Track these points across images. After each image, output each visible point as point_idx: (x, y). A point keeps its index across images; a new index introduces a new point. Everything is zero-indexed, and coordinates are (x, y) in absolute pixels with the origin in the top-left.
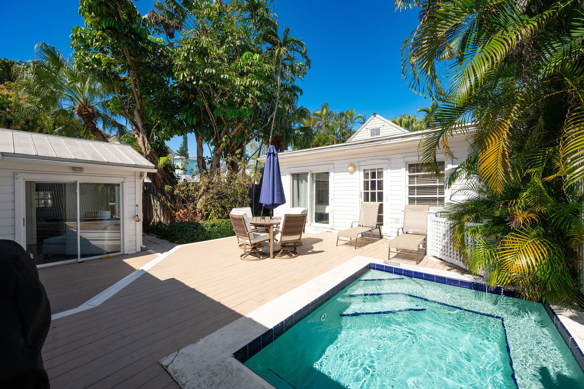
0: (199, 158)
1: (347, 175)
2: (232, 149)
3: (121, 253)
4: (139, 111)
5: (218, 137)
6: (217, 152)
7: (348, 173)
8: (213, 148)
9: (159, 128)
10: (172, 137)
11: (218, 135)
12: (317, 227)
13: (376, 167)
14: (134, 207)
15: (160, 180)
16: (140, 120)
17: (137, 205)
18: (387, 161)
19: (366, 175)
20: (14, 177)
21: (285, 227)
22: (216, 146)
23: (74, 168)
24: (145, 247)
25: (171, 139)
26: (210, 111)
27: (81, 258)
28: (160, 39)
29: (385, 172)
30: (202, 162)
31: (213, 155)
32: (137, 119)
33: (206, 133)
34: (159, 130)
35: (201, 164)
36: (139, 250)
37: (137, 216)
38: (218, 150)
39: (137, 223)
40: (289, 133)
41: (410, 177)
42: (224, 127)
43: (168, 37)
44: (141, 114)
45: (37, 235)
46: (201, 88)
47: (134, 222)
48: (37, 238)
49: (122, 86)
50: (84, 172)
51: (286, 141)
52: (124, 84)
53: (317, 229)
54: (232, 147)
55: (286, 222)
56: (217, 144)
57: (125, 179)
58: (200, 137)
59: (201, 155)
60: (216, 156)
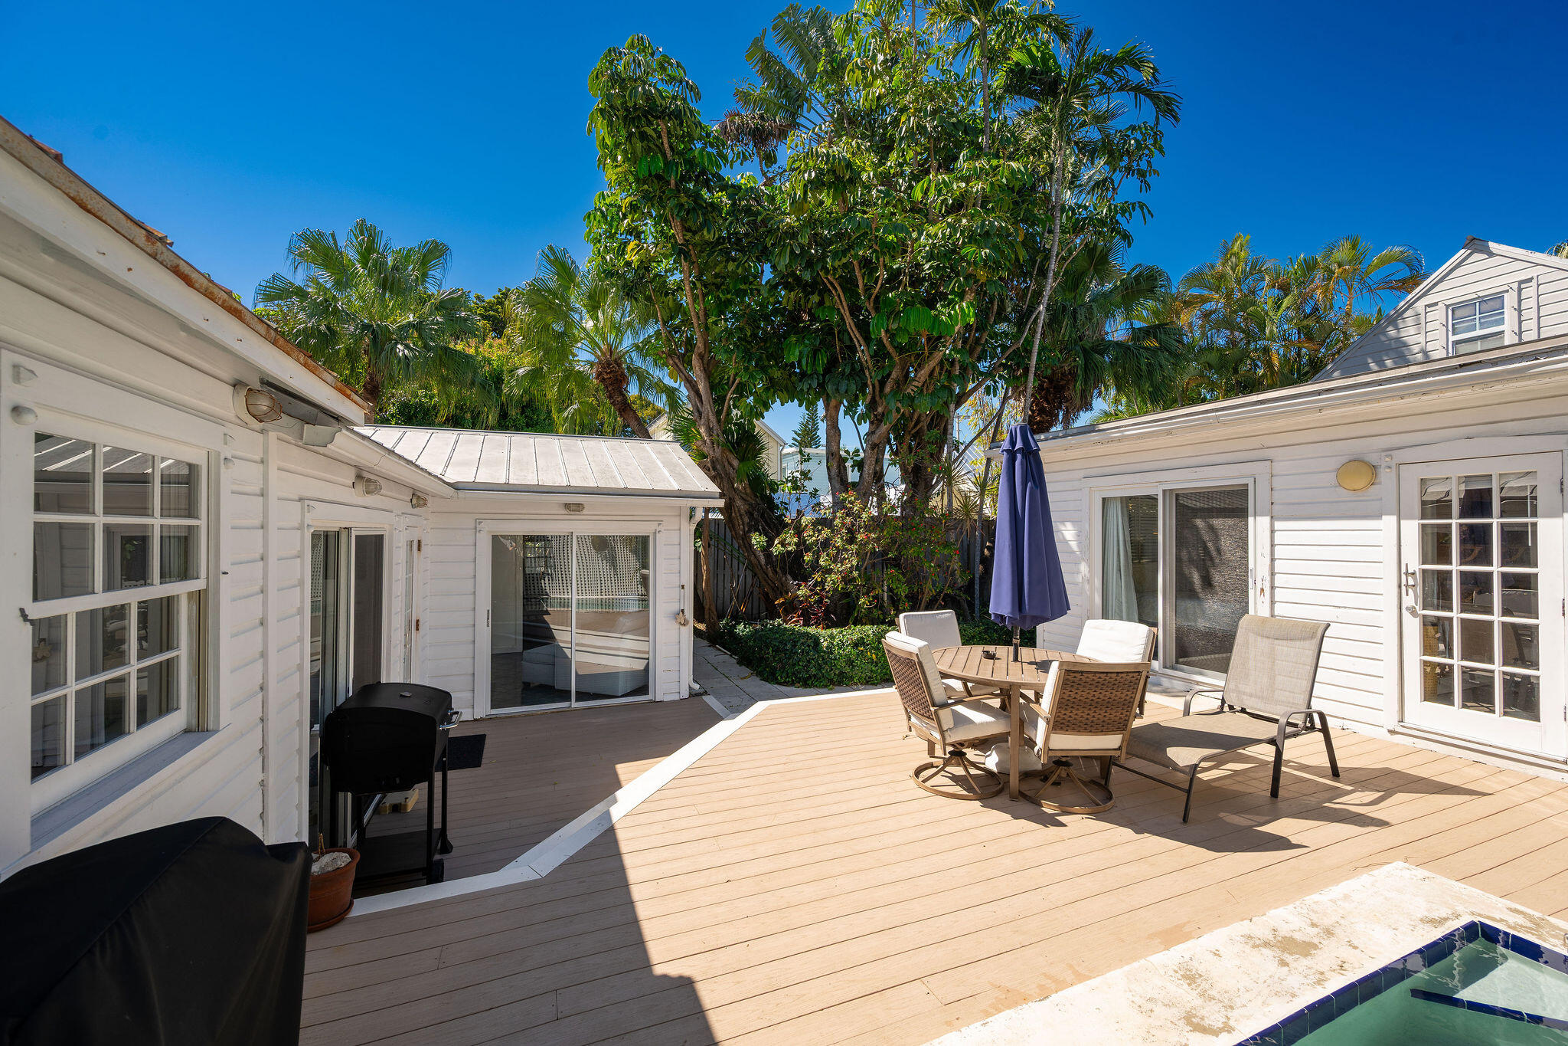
0: (830, 457)
2: (915, 426)
3: (649, 697)
4: (701, 357)
5: (877, 399)
6: (875, 438)
8: (865, 428)
9: (742, 390)
10: (767, 410)
11: (877, 393)
14: (677, 590)
15: (741, 515)
16: (702, 375)
17: (683, 586)
18: (1559, 441)
20: (476, 528)
21: (1062, 703)
22: (872, 423)
23: (567, 506)
24: (696, 687)
25: (765, 414)
26: (856, 332)
27: (577, 700)
28: (745, 175)
30: (839, 467)
31: (864, 445)
32: (697, 374)
33: (846, 392)
34: (742, 396)
35: (834, 471)
36: (685, 694)
37: (683, 611)
38: (878, 433)
39: (682, 628)
40: (1097, 356)
42: (892, 366)
43: (763, 165)
44: (705, 362)
45: (524, 635)
46: (834, 274)
47: (677, 626)
48: (524, 640)
49: (671, 304)
50: (584, 512)
51: (1086, 381)
52: (674, 300)
54: (914, 420)
55: (1063, 688)
56: (876, 416)
57: (659, 524)
58: (833, 403)
59: (835, 448)
60: (873, 448)
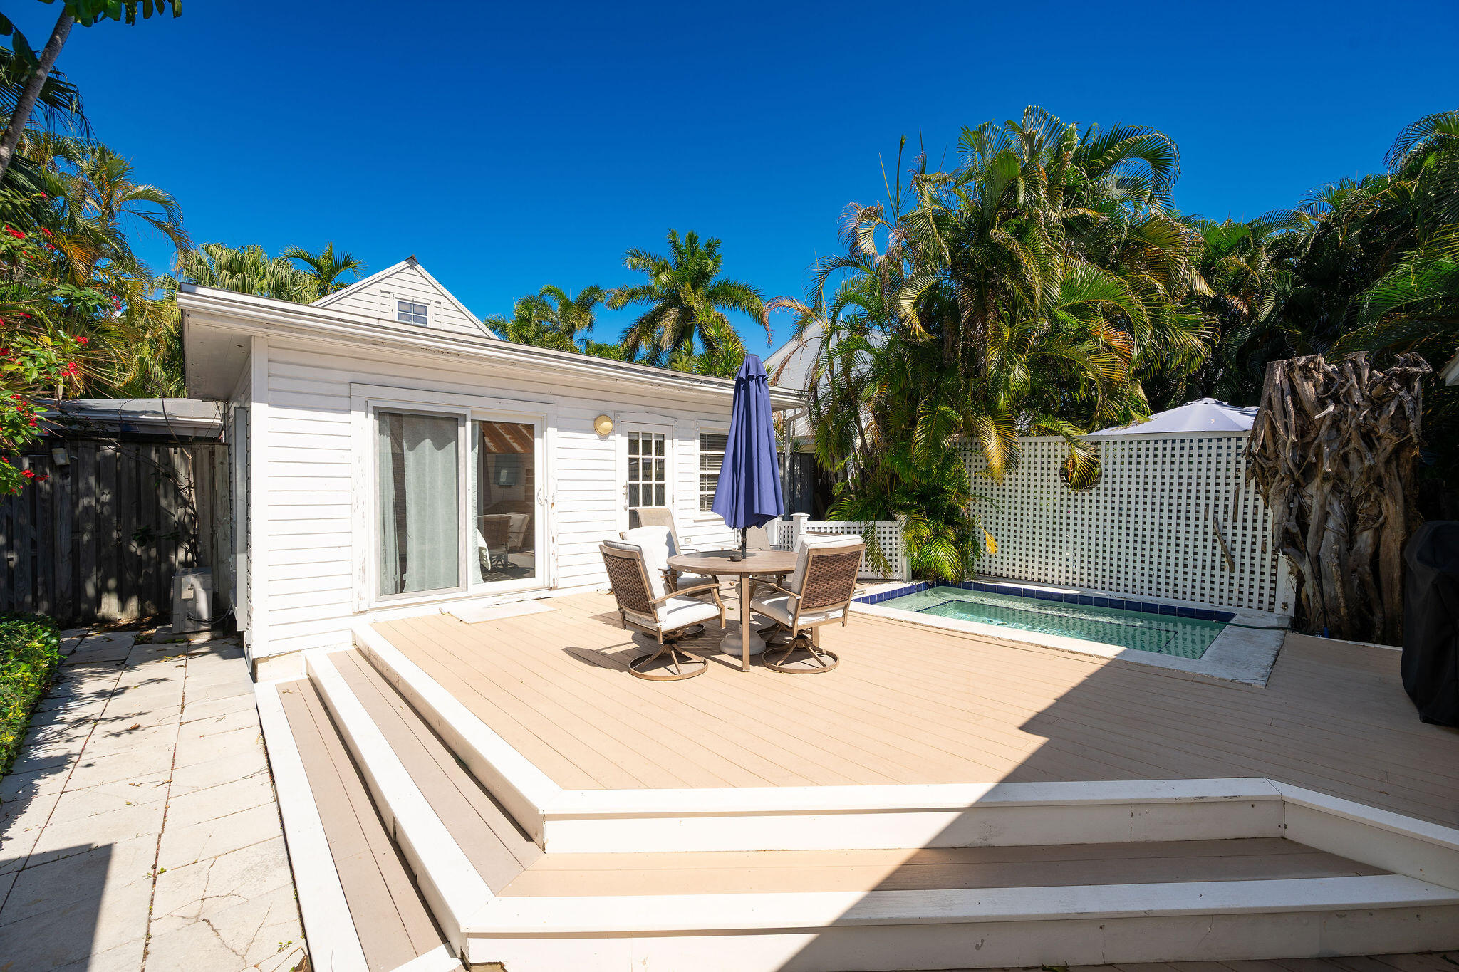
1: (591, 440)
7: (595, 436)
12: (500, 595)
13: (654, 430)
18: (671, 421)
19: (633, 447)
29: (667, 443)
41: (702, 457)
53: (499, 599)
